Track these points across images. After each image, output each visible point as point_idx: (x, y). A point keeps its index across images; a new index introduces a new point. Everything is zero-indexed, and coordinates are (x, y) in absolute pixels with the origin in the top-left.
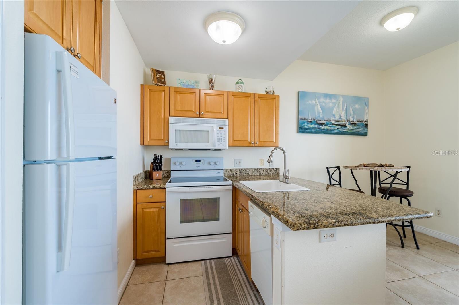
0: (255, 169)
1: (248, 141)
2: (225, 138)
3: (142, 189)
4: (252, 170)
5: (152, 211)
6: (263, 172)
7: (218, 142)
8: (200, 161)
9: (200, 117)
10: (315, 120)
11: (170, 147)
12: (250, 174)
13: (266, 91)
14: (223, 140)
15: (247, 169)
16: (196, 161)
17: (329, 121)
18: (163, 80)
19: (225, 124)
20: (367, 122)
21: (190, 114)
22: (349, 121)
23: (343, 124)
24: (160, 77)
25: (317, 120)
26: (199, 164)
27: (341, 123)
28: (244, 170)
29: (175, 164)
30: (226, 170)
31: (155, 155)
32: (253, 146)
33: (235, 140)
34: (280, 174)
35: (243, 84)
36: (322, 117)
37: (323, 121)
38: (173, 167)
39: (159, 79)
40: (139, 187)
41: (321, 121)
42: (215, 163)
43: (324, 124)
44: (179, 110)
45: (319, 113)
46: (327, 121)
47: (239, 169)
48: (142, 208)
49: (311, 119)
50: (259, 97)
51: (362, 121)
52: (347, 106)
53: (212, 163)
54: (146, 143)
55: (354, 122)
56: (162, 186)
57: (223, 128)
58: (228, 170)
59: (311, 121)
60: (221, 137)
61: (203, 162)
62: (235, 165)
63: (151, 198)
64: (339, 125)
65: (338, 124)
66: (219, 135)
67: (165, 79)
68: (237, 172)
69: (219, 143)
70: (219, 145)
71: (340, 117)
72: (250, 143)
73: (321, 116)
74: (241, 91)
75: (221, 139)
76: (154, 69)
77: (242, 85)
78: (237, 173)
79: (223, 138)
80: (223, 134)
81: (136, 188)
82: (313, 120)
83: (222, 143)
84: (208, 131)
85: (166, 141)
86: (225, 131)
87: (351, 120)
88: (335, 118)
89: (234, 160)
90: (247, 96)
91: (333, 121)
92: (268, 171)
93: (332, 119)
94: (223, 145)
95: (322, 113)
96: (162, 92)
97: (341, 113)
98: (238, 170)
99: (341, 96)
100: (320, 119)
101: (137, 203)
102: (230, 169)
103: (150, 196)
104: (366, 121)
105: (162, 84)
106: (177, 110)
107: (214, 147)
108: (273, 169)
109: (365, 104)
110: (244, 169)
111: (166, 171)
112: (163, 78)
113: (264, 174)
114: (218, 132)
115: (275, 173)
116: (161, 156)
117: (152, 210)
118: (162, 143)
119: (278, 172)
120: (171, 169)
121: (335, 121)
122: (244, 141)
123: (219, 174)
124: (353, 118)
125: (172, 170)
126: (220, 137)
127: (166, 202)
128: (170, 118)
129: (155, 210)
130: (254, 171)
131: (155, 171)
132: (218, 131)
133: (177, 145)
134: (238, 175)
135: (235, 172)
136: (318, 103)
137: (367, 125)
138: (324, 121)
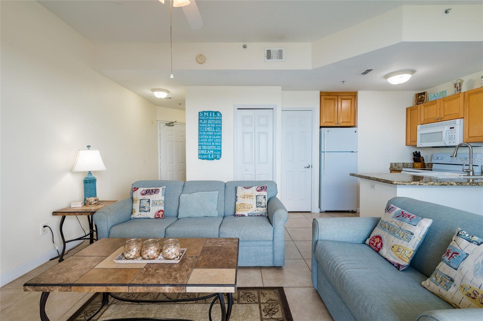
2: (455, 136)
9: (438, 122)
11: (418, 146)
14: (453, 138)
18: (423, 99)
19: (456, 124)
24: (421, 97)
26: (453, 159)
31: (413, 151)
33: (470, 137)
39: (420, 99)
44: (426, 119)
57: (453, 128)
60: (452, 135)
66: (450, 134)
67: (425, 97)
69: (450, 141)
70: (450, 142)
79: (453, 136)
80: (453, 133)
83: (452, 140)
84: (442, 132)
86: (455, 130)
94: (454, 142)
105: (422, 102)
107: (445, 145)
112: (423, 97)
114: (449, 132)
116: (419, 152)
126: (451, 136)
128: (417, 126)
131: (415, 162)
132: (449, 131)
133: (421, 144)
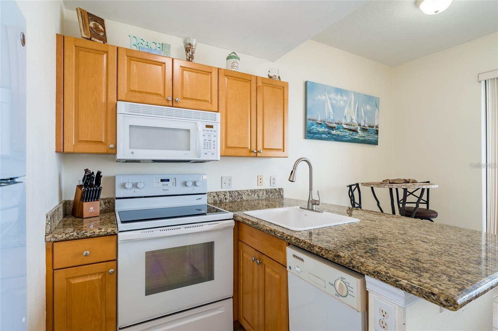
0: (251, 191)
1: (248, 148)
2: (215, 143)
3: (66, 240)
4: (247, 193)
5: (89, 281)
6: (263, 194)
7: (205, 148)
8: (168, 180)
9: (172, 106)
10: (325, 122)
11: (119, 156)
12: (245, 199)
13: (269, 75)
14: (212, 146)
15: (240, 191)
16: (162, 180)
17: (341, 124)
18: (102, 34)
19: (215, 120)
20: (378, 128)
21: (155, 99)
22: (361, 126)
23: (354, 129)
24: (96, 28)
25: (327, 122)
26: (167, 185)
27: (352, 128)
28: (237, 193)
29: (123, 186)
30: (210, 194)
31: (86, 171)
32: (254, 157)
33: (229, 147)
34: (284, 197)
35: (239, 59)
36: (333, 119)
37: (333, 124)
38: (120, 193)
39: (94, 30)
40: (60, 236)
41: (331, 123)
42: (195, 184)
43: (335, 127)
44: (135, 91)
45: (329, 113)
46: (338, 124)
47: (229, 191)
48: (67, 279)
49: (321, 121)
50: (262, 83)
51: (373, 127)
52: (358, 106)
53: (190, 184)
54: (69, 148)
55: (365, 127)
56: (109, 230)
57: (212, 127)
58: (213, 194)
59: (320, 122)
60: (209, 140)
61: (174, 181)
62: (223, 185)
63: (86, 255)
64: (350, 130)
65: (350, 128)
66: (206, 137)
67: (105, 32)
68: (226, 197)
69: (206, 151)
70: (206, 154)
71: (352, 120)
72: (251, 151)
73: (332, 117)
74: (236, 70)
75: (209, 144)
76: (83, 10)
77: (237, 60)
78: (225, 199)
79: (212, 143)
80: (212, 136)
81: (52, 240)
82: (323, 122)
83: (209, 150)
84: (189, 131)
85: (112, 146)
86: (215, 131)
87: (362, 124)
88: (346, 120)
89: (222, 177)
90: (246, 79)
91: (345, 124)
92: (269, 193)
93: (343, 122)
94: (213, 154)
95: (333, 113)
96: (103, 54)
97: (353, 116)
98: (228, 194)
99: (352, 93)
100: (331, 121)
101: (54, 270)
102: (216, 192)
103: (85, 253)
104: (376, 127)
105: (101, 40)
106: (132, 91)
107: (198, 157)
108: (275, 189)
109: (376, 106)
110: (236, 191)
111: (106, 201)
112: (101, 31)
113: (264, 198)
114: (206, 132)
115: (278, 195)
116: (99, 173)
117: (88, 279)
118: (101, 149)
119: (282, 194)
120: (117, 196)
121: (346, 125)
122: (242, 148)
123: (200, 200)
124: (365, 121)
125: (117, 198)
126: (207, 141)
127: (117, 260)
128: (119, 103)
129: (94, 278)
130: (250, 194)
131: (86, 201)
132: (204, 130)
133: (132, 153)
134: (228, 201)
135: (223, 196)
136: (328, 100)
137: (377, 131)
138: (335, 123)
